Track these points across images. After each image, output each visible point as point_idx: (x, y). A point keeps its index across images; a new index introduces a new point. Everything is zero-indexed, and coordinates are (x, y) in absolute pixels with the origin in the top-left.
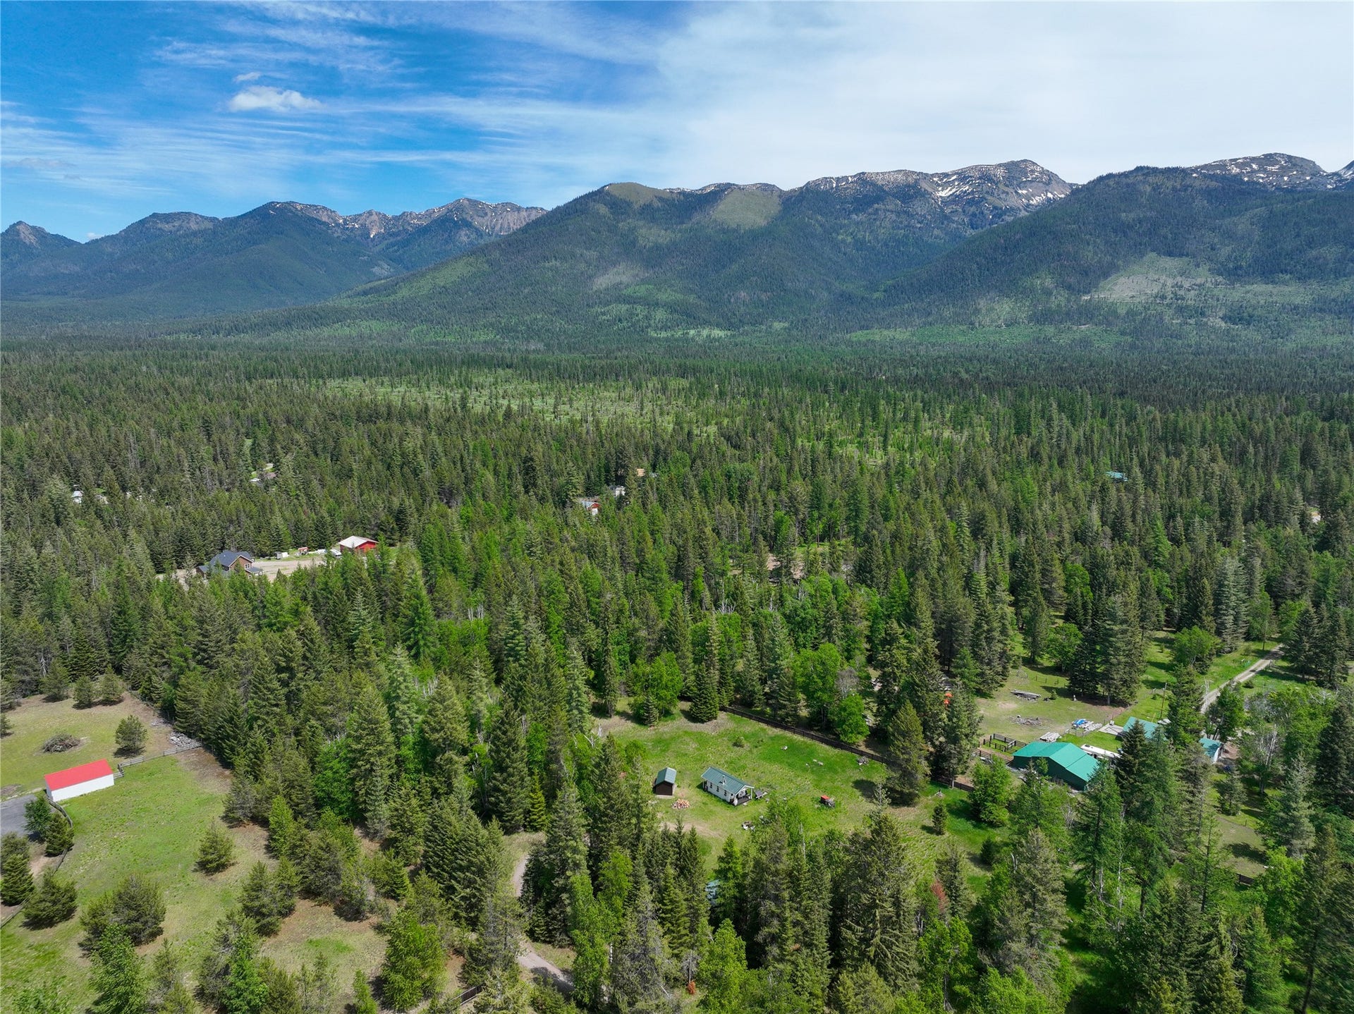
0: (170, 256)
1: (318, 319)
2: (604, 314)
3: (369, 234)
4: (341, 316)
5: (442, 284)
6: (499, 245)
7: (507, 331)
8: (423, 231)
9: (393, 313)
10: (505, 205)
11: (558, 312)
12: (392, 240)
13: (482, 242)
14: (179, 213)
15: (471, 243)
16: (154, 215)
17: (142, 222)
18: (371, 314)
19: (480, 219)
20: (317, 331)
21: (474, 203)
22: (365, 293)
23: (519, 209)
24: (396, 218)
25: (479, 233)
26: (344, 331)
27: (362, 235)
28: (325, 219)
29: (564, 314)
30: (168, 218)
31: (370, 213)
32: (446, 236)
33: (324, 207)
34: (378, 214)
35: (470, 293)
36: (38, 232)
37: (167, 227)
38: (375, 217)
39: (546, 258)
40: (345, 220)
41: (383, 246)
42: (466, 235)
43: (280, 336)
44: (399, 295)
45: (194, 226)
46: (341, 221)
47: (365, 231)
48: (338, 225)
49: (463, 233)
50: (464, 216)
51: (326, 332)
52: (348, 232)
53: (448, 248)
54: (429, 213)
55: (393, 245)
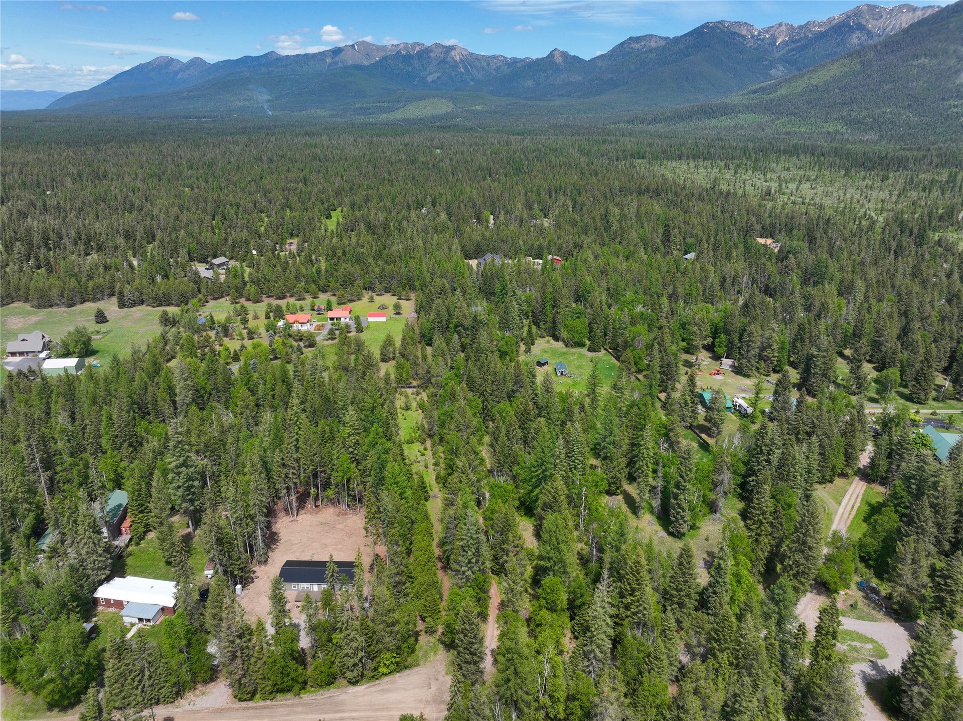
0: (633, 67)
1: (710, 112)
2: (956, 106)
3: (776, 42)
4: (728, 110)
5: (815, 83)
6: (876, 46)
7: (854, 123)
8: (821, 36)
9: (767, 108)
10: (901, 7)
11: (909, 105)
12: (793, 46)
13: (871, 42)
14: (645, 36)
15: (860, 45)
16: (631, 38)
17: (622, 44)
18: (750, 109)
19: (875, 22)
20: (707, 122)
21: (872, 8)
22: (755, 92)
23: (914, 9)
24: (801, 27)
25: (870, 34)
26: (727, 122)
27: (769, 44)
28: (744, 32)
29: (916, 107)
30: (637, 40)
31: (780, 25)
32: (839, 39)
33: (746, 23)
34: (787, 25)
35: (837, 90)
36: (565, 55)
37: (636, 46)
38: (784, 28)
39: (916, 57)
40: (760, 32)
41: (784, 51)
42: (858, 37)
43: (681, 127)
44: (778, 93)
45: (653, 45)
46: (756, 33)
47: (774, 38)
48: (753, 36)
49: (855, 36)
50: (860, 20)
51: (714, 122)
52: (759, 42)
53: (838, 49)
54: (830, 20)
55: (792, 50)
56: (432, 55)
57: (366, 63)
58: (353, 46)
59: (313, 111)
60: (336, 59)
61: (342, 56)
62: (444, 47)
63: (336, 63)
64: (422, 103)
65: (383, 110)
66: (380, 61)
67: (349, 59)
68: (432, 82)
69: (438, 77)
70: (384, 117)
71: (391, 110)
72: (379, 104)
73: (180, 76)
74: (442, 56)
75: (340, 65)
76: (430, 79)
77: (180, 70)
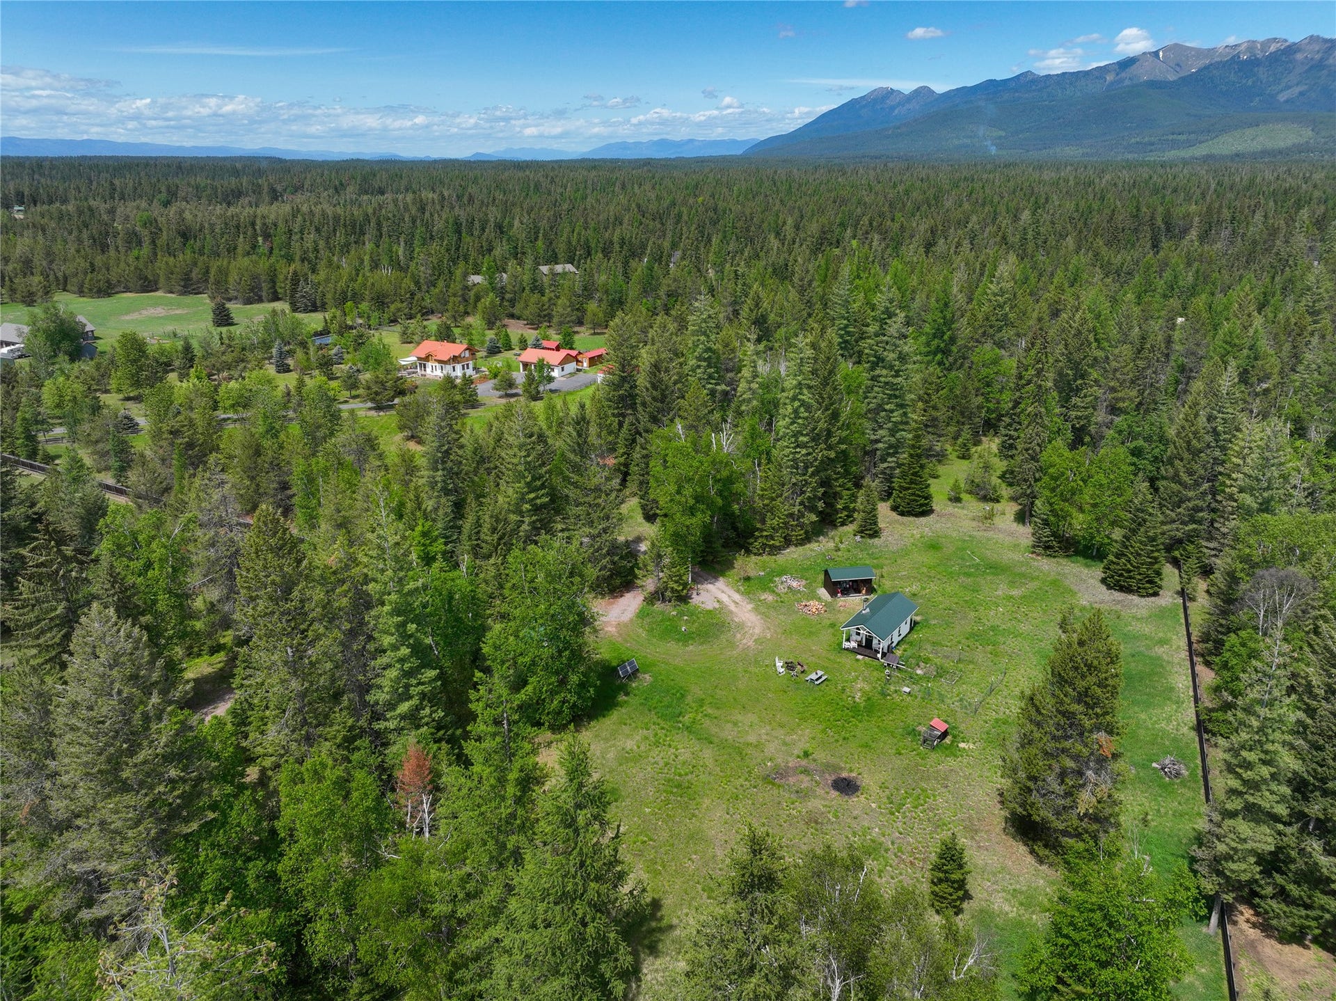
56: (1299, 56)
57: (1171, 77)
58: (1156, 54)
59: (1058, 150)
60: (1123, 75)
61: (1133, 70)
62: (1326, 41)
63: (1122, 81)
64: (1249, 132)
65: (1175, 145)
66: (1200, 71)
67: (1143, 74)
68: (1287, 101)
69: (1301, 94)
70: (1171, 154)
71: (1190, 144)
72: (1171, 137)
73: (896, 111)
74: (1317, 57)
75: (1127, 82)
76: (1282, 97)
77: (899, 104)
